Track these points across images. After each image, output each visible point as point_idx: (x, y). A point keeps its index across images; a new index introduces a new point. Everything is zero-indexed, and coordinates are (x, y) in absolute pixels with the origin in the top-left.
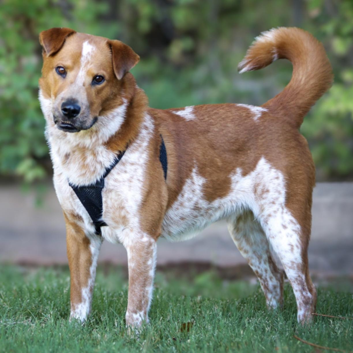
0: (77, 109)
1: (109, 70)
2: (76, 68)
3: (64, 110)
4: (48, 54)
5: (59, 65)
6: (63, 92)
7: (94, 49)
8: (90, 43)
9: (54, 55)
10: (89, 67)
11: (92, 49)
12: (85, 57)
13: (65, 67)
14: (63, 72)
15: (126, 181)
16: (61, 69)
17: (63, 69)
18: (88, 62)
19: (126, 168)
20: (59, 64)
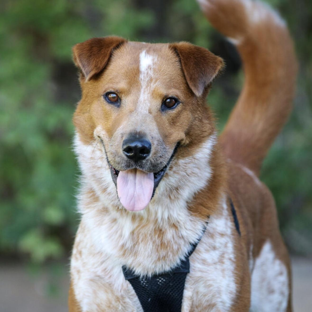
0: (147, 146)
1: (183, 87)
2: (134, 91)
3: (128, 150)
4: (87, 78)
5: (108, 91)
6: (121, 127)
7: (156, 60)
8: (148, 52)
9: (97, 77)
10: (153, 86)
11: (153, 60)
12: (144, 73)
13: (117, 91)
14: (116, 99)
15: (217, 263)
16: (112, 96)
17: (115, 95)
18: (151, 80)
19: (215, 242)
20: (108, 88)
